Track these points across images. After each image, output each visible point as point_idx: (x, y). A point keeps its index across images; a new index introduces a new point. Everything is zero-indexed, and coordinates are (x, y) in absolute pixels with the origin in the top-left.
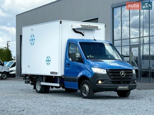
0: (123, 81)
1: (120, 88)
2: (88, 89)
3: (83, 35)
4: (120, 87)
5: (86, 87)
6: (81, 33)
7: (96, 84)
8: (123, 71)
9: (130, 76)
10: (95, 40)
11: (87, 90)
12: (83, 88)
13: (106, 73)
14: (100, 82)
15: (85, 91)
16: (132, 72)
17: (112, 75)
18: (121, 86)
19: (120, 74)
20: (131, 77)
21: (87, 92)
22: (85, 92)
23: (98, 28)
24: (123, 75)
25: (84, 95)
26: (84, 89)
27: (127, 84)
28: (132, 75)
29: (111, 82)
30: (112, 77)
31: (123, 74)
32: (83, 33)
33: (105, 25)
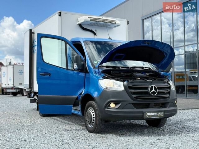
0: (155, 103)
1: (149, 116)
2: (94, 116)
3: (95, 34)
4: (148, 114)
5: (92, 112)
6: (91, 31)
7: (107, 109)
8: (153, 85)
9: (166, 94)
10: (110, 38)
11: (93, 119)
12: (86, 114)
13: (123, 88)
14: (112, 105)
15: (90, 120)
16: (169, 88)
17: (134, 93)
18: (150, 112)
19: (149, 91)
20: (168, 95)
21: (93, 121)
22: (90, 122)
23: (116, 24)
24: (154, 92)
25: (89, 125)
26: (88, 116)
27: (160, 107)
28: (169, 93)
29: (132, 104)
30: (134, 96)
31: (153, 90)
32: (95, 31)
33: (128, 21)
